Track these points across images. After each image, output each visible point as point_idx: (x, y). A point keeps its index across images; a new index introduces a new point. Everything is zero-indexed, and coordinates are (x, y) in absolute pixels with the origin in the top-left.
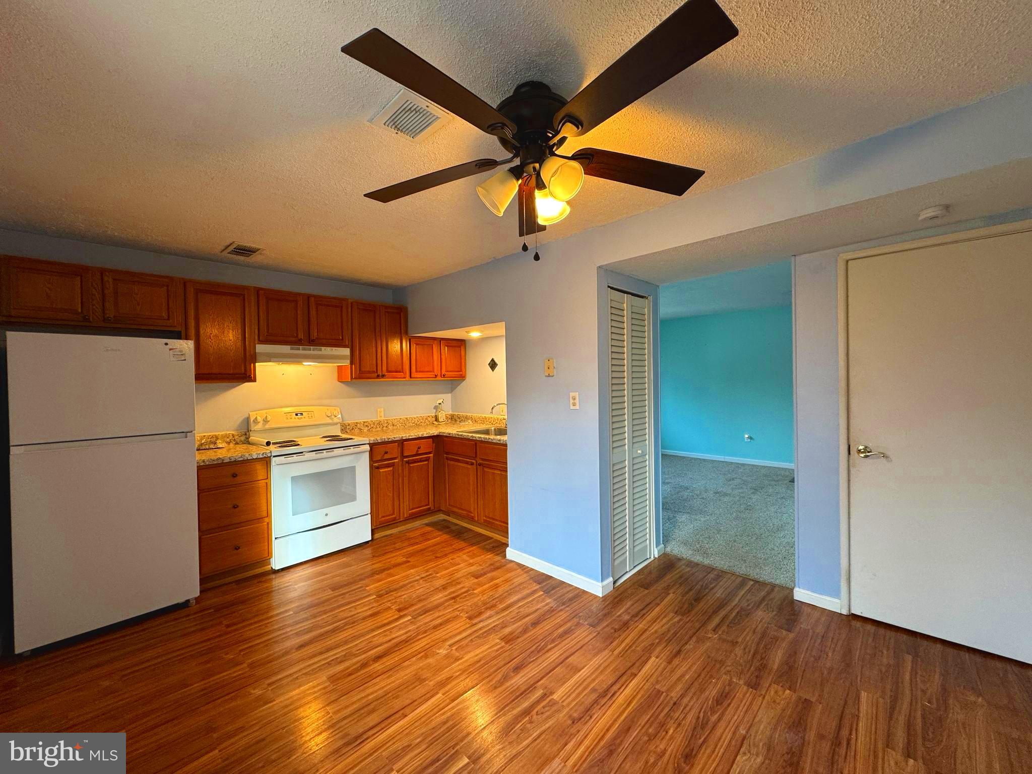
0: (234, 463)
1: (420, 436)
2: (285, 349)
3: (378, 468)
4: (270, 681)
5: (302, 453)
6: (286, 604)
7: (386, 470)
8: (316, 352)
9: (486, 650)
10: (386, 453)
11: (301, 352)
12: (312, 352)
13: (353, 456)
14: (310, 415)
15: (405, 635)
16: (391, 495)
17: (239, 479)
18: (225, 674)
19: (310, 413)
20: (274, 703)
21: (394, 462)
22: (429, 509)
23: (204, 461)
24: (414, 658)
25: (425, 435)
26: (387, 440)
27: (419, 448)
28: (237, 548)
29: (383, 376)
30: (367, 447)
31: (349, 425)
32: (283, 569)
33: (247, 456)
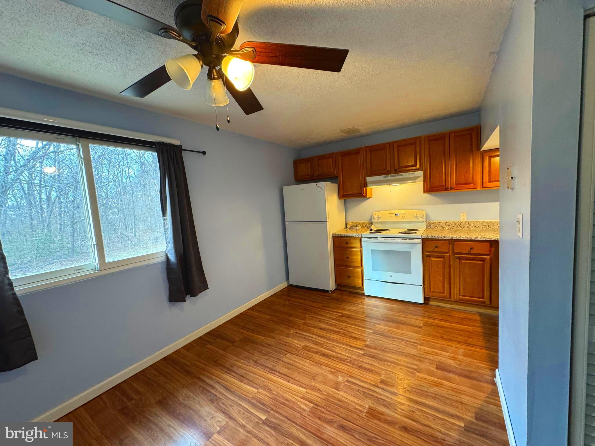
0: (346, 237)
1: (473, 239)
2: (381, 178)
3: (429, 256)
4: (298, 332)
5: (377, 237)
6: (346, 310)
7: (437, 259)
8: (400, 177)
9: (352, 401)
10: (436, 247)
11: (390, 178)
12: (397, 177)
13: (409, 245)
14: (403, 216)
15: (346, 357)
16: (441, 278)
17: (349, 245)
18: (297, 319)
19: (403, 214)
20: (287, 338)
21: (445, 256)
22: (484, 302)
23: (335, 234)
24: (329, 369)
25: (478, 239)
26: (437, 237)
27: (471, 249)
28: (349, 277)
29: (451, 189)
30: (420, 241)
31: (433, 223)
32: (369, 296)
33: (351, 235)
